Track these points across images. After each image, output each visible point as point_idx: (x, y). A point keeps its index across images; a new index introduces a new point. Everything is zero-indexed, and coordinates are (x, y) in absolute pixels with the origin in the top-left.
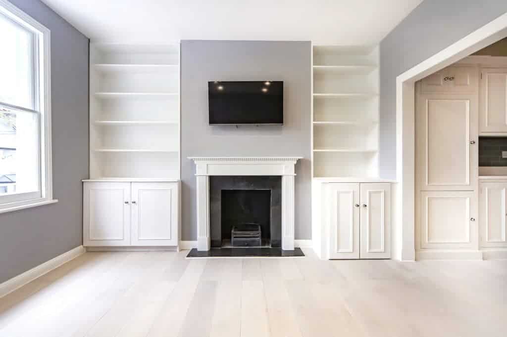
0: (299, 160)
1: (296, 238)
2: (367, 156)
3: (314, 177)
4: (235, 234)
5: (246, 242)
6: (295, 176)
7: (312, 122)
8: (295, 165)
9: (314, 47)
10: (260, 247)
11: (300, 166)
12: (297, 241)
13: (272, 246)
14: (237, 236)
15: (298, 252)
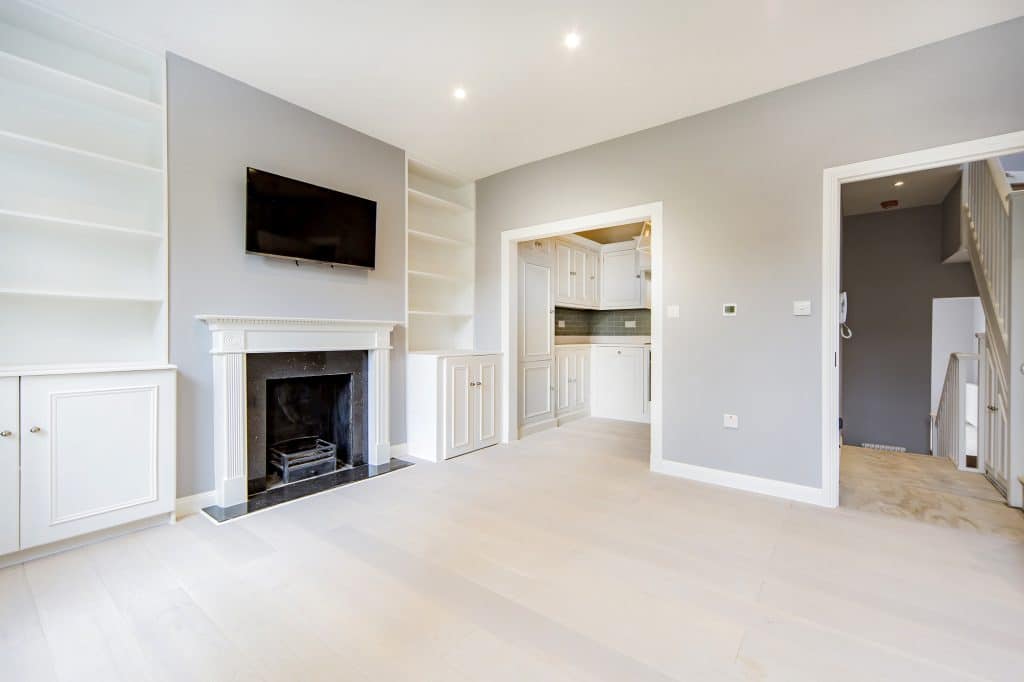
0: (397, 325)
1: (391, 444)
2: (456, 323)
3: (410, 350)
4: (290, 459)
5: (311, 468)
6: (391, 350)
7: (407, 271)
8: (391, 333)
9: (409, 161)
10: (336, 471)
11: (397, 335)
12: (395, 447)
13: (354, 466)
14: (295, 461)
15: (395, 465)
